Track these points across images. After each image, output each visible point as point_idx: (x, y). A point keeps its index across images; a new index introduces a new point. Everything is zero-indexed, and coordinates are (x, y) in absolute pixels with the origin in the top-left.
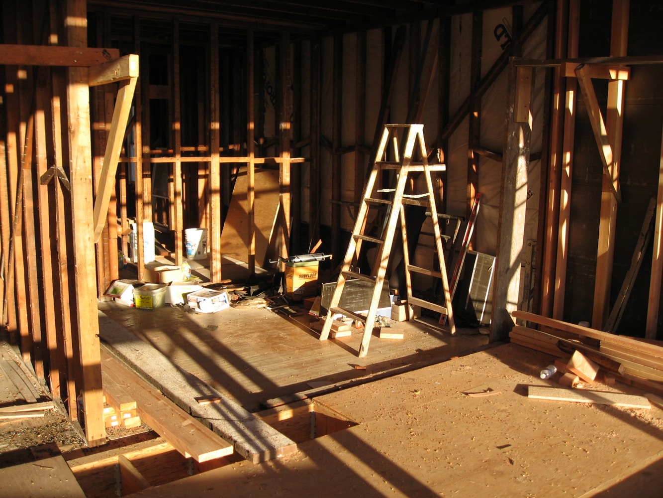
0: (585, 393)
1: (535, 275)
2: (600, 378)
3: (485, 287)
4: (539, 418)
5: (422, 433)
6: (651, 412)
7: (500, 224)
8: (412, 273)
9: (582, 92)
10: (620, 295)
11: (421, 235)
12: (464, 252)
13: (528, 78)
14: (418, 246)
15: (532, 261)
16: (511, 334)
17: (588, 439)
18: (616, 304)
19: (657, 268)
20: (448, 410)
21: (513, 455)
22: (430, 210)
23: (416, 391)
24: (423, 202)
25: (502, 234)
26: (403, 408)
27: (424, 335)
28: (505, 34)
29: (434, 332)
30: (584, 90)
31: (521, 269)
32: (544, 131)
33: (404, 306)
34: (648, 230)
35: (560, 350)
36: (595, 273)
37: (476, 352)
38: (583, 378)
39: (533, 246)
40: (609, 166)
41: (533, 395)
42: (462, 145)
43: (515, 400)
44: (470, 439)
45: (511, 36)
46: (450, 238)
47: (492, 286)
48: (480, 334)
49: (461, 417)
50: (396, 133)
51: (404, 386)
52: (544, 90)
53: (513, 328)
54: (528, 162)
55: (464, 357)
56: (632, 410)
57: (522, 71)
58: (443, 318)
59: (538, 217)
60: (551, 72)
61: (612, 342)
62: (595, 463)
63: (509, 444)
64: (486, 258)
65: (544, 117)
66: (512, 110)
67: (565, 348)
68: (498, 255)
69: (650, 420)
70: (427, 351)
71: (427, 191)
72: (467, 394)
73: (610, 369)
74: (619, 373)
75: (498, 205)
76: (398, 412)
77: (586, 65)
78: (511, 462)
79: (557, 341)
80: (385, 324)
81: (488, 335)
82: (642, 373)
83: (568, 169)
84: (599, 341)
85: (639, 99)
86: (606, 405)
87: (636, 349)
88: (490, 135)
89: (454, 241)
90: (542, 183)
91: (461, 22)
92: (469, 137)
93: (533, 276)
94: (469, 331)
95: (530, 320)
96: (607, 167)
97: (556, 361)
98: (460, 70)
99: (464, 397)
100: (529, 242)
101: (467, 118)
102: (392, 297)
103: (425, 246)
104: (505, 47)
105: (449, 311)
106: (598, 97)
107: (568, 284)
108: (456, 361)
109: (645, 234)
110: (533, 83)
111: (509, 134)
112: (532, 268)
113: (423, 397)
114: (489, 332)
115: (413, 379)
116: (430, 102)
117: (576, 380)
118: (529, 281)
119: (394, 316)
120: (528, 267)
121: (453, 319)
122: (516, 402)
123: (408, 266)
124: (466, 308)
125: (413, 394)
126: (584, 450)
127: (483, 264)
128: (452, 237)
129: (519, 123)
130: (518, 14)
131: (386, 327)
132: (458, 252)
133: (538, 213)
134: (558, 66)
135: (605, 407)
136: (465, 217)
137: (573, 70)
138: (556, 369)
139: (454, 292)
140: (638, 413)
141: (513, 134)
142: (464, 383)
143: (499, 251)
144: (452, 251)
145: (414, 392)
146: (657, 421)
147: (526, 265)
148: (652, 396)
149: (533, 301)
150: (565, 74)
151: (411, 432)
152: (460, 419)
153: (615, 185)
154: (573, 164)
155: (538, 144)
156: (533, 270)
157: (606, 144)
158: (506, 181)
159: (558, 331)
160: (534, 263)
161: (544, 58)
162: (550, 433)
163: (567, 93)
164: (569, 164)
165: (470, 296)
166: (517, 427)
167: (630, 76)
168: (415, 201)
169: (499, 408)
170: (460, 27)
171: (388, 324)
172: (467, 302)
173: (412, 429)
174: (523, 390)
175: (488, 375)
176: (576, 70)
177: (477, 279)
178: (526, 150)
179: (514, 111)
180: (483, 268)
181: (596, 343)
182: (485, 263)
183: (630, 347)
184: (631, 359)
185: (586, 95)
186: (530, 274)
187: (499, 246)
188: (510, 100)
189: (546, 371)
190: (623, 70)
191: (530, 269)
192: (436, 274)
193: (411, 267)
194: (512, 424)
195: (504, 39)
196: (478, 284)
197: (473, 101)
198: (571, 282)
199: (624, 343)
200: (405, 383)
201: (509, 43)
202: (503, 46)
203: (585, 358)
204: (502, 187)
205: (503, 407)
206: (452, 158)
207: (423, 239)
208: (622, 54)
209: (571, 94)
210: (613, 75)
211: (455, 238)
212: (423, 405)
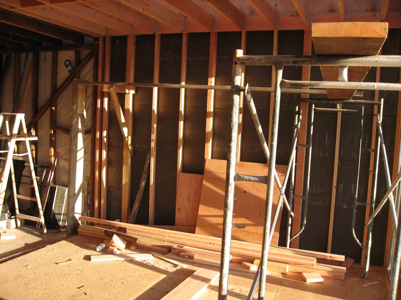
0: (120, 255)
1: (90, 196)
2: (127, 247)
3: (62, 205)
4: (98, 271)
5: (34, 287)
6: (153, 261)
7: (70, 169)
8: (18, 199)
9: (112, 100)
10: (135, 204)
11: (22, 177)
12: (49, 186)
13: (83, 90)
14: (20, 184)
15: (88, 189)
16: (79, 230)
17: (124, 277)
18: (133, 209)
19: (152, 189)
20: (48, 273)
21: (86, 290)
22: (29, 162)
23: (27, 266)
24: (24, 158)
25: (71, 175)
26: (21, 276)
27: (28, 235)
28: (70, 65)
29: (34, 233)
30: (113, 98)
31: (82, 194)
32: (92, 119)
33: (14, 220)
34: (147, 170)
35: (106, 235)
36: (121, 194)
37: (59, 241)
38: (119, 248)
39: (88, 181)
40: (126, 137)
41: (94, 259)
42: (46, 125)
43: (84, 264)
44: (62, 286)
45: (74, 67)
46: (40, 178)
47: (66, 204)
48: (61, 231)
49: (55, 276)
50: (7, 118)
51: (20, 264)
52: (92, 97)
53: (80, 226)
54: (84, 135)
55: (53, 244)
56: (144, 261)
57: (80, 86)
58: (39, 224)
59: (90, 165)
60: (96, 88)
61: (132, 228)
62: (128, 288)
63: (84, 285)
64: (62, 189)
65: (92, 111)
66: (75, 107)
67: (108, 234)
68: (69, 186)
69: (153, 264)
70: (31, 244)
71: (27, 152)
72: (57, 264)
73: (132, 242)
74: (137, 244)
75: (68, 159)
76: (18, 278)
77: (114, 86)
78: (85, 294)
79: (104, 230)
80: (3, 231)
81: (66, 232)
82: (149, 242)
83: (105, 139)
84: (126, 228)
85: (140, 103)
86: (132, 260)
87: (144, 230)
88: (62, 119)
89: (43, 180)
90: (92, 146)
91: (45, 56)
92: (50, 121)
93: (89, 197)
94: (54, 230)
95: (89, 221)
96: (126, 138)
97: (104, 241)
98: (45, 83)
99: (56, 265)
100: (85, 179)
101: (49, 110)
102: (6, 214)
103: (25, 183)
104: (71, 72)
105: (42, 220)
106: (120, 102)
107: (108, 200)
108: (49, 247)
109: (145, 172)
110: (86, 92)
111: (73, 120)
112: (88, 193)
113: (32, 268)
114: (66, 230)
115: (25, 260)
116: (27, 101)
117: (115, 250)
118: (87, 200)
119: (8, 226)
120: (86, 192)
121: (45, 225)
122: (85, 264)
123: (16, 196)
124: (51, 218)
125: (26, 267)
126: (122, 283)
127: (60, 192)
128: (42, 178)
129: (79, 114)
130: (78, 55)
131: (4, 232)
132: (45, 186)
133: (90, 163)
134: (99, 85)
135: (131, 261)
136: (49, 166)
137: (107, 88)
138: (104, 246)
139: (44, 209)
140: (147, 262)
141: (76, 120)
142: (55, 258)
143: (70, 184)
144: (42, 186)
145: (26, 266)
146: (157, 264)
147: (85, 191)
148: (153, 253)
149: (90, 211)
150: (103, 90)
151: (27, 288)
152: (55, 277)
153: (130, 147)
154: (108, 136)
155: (89, 125)
156: (89, 194)
157: (124, 127)
158: (72, 145)
159: (104, 226)
160: (89, 190)
161: (91, 80)
162: (104, 277)
163: (104, 99)
164: (106, 137)
165: (53, 211)
166: (87, 277)
167: (136, 92)
168: (19, 157)
169: (76, 268)
170: (45, 59)
171: (5, 231)
172: (52, 214)
173: (28, 286)
174: (88, 258)
175: (68, 252)
176: (109, 88)
177: (57, 201)
178: (83, 129)
179: (76, 107)
180: (61, 194)
181: (124, 230)
182: (61, 192)
183: (141, 229)
184: (142, 236)
185: (114, 101)
186: (87, 196)
187: (70, 181)
188: (74, 102)
189: (100, 247)
190: (132, 89)
191: (87, 193)
192: (33, 199)
193: (18, 196)
194: (84, 275)
195: (70, 68)
196: (58, 204)
197: (52, 101)
198: (109, 199)
199: (138, 228)
200: (21, 262)
201: (73, 70)
202: (69, 71)
203: (119, 238)
204: (70, 149)
205: (78, 268)
206: (40, 133)
207: (23, 179)
208: (132, 81)
209: (106, 100)
210: (127, 91)
211: (43, 178)
212: (33, 272)
